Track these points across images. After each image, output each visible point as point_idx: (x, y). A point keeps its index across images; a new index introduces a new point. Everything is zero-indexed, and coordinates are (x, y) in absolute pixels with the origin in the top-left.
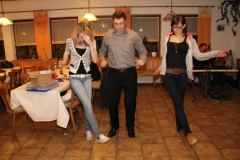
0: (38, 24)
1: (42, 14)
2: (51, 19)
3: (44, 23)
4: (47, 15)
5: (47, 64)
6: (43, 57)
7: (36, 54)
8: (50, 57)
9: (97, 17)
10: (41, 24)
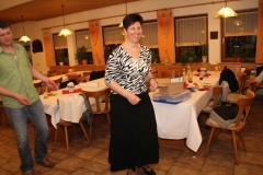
0: (162, 24)
1: (166, 13)
2: (176, 18)
3: (168, 23)
4: (171, 14)
5: (171, 69)
6: (166, 61)
7: (158, 58)
8: (174, 62)
9: (237, 12)
10: (164, 24)
